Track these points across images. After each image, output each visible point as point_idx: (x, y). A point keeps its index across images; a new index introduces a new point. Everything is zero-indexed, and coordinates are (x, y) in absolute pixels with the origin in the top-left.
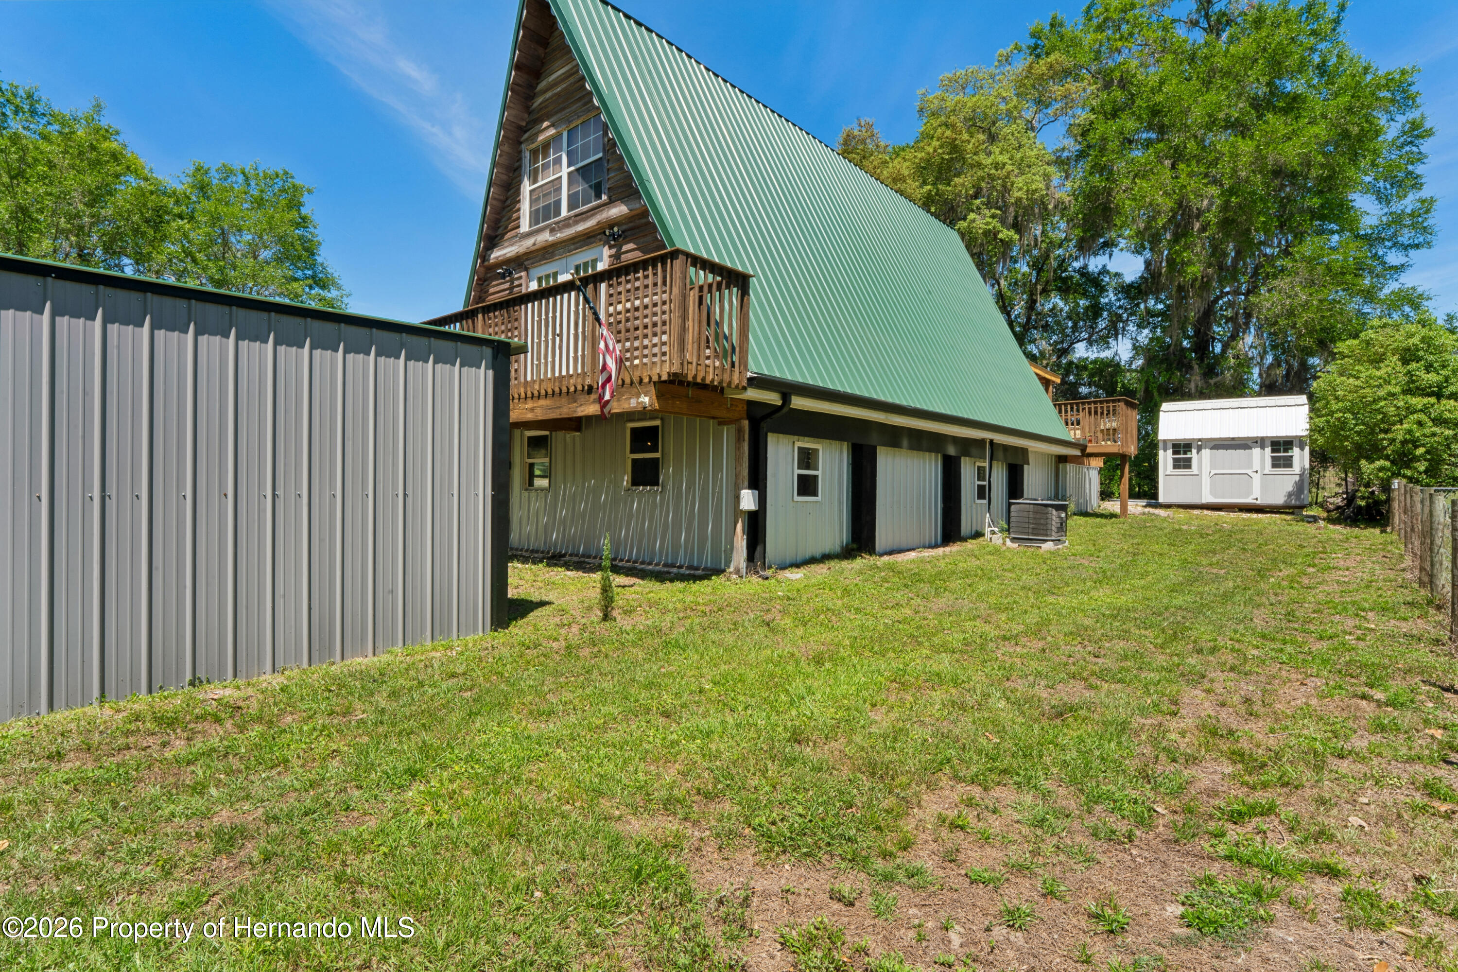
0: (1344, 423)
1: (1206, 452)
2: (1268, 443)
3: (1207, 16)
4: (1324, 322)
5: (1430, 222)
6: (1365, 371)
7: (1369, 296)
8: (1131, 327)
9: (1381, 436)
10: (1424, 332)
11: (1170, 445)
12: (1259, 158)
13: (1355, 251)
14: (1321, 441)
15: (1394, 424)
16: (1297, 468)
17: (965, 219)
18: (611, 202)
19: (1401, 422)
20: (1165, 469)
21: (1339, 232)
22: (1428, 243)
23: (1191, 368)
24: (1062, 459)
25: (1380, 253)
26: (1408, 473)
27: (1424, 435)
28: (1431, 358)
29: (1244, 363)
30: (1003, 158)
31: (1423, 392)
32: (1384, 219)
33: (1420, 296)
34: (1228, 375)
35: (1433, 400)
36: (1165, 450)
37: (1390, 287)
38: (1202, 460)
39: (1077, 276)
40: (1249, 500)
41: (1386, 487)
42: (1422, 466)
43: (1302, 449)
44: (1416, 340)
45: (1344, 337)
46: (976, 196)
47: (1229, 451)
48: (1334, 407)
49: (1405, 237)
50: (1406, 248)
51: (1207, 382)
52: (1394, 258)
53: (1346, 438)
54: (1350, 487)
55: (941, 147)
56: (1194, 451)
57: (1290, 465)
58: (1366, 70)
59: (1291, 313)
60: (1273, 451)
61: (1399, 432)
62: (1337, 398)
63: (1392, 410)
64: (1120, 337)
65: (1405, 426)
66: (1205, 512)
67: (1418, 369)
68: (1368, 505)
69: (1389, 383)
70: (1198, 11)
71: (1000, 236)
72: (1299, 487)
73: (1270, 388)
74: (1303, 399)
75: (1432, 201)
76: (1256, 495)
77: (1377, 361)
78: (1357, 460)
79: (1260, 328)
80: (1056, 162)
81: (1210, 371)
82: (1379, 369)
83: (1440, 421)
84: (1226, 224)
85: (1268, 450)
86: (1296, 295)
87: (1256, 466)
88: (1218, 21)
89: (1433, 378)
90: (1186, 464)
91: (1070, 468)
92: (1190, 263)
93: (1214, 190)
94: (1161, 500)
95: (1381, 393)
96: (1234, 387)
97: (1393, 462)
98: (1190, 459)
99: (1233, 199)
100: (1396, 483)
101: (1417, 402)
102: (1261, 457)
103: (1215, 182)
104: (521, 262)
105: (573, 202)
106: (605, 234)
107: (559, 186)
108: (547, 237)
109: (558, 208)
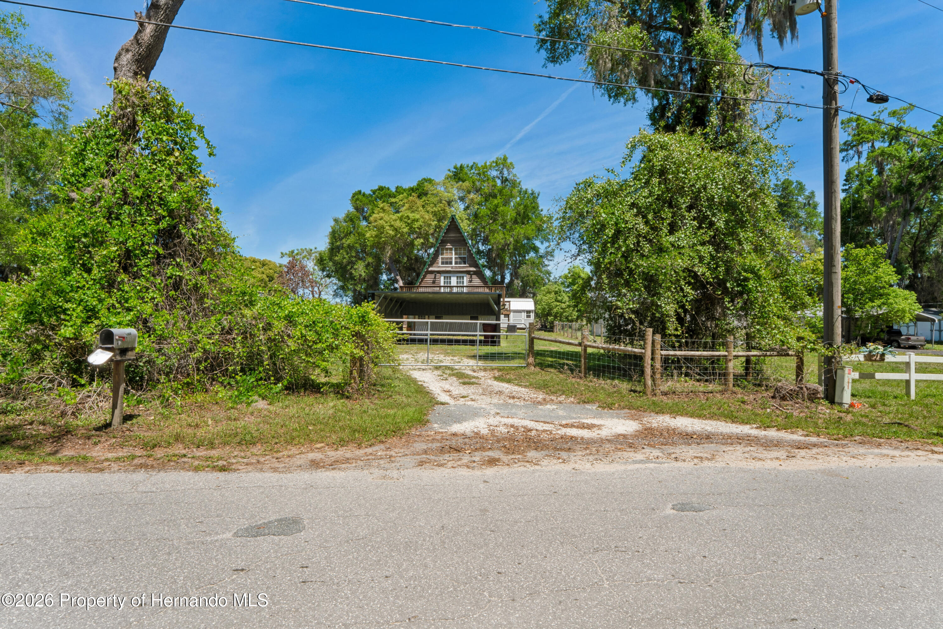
0: (545, 308)
2: (525, 311)
6: (548, 295)
18: (470, 267)
31: (559, 301)
43: (532, 313)
47: (517, 313)
48: (543, 304)
57: (531, 317)
60: (527, 313)
61: (555, 310)
62: (543, 301)
63: (554, 305)
69: (553, 299)
85: (525, 313)
87: (523, 317)
102: (524, 315)
104: (439, 272)
105: (456, 263)
106: (468, 272)
107: (451, 258)
108: (450, 269)
109: (451, 263)
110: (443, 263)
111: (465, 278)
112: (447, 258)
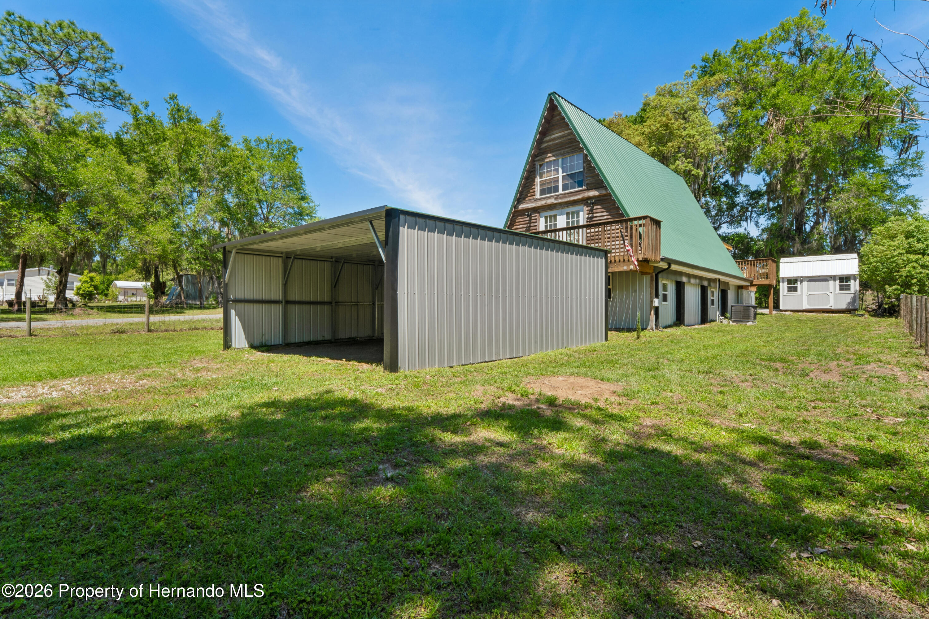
0: (877, 268)
1: (805, 283)
2: (837, 278)
3: (800, 50)
4: (866, 216)
5: (921, 163)
6: (887, 242)
7: (890, 201)
8: (754, 215)
9: (895, 274)
10: (916, 223)
11: (786, 280)
12: (832, 135)
13: (881, 179)
14: (865, 277)
15: (902, 268)
16: (852, 290)
17: (674, 164)
18: (588, 189)
19: (905, 267)
20: (783, 292)
21: (874, 168)
22: (921, 174)
23: (795, 239)
24: (740, 287)
25: (895, 179)
26: (908, 291)
27: (917, 273)
28: (920, 236)
29: (822, 237)
30: (693, 132)
31: (916, 252)
32: (897, 161)
33: (917, 201)
34: (814, 244)
35: (920, 256)
36: (783, 282)
37: (900, 196)
38: (802, 287)
39: (722, 187)
40: (827, 307)
41: (898, 299)
42: (916, 288)
43: (855, 281)
44: (912, 227)
45: (876, 223)
46: (679, 152)
47: (817, 283)
48: (872, 260)
49: (908, 171)
50: (908, 176)
51: (803, 247)
52: (902, 181)
53: (878, 275)
54: (880, 300)
55: (661, 127)
56: (799, 283)
57: (849, 289)
58: (887, 85)
59: (848, 211)
60: (840, 282)
61: (904, 272)
62: (873, 256)
63: (900, 262)
64: (749, 221)
65: (907, 269)
66: (805, 313)
67: (913, 242)
68: (889, 307)
69: (899, 248)
70: (795, 47)
71: (693, 173)
72: (854, 300)
73: (837, 250)
74: (855, 255)
75: (922, 153)
76: (831, 304)
77: (893, 237)
78: (884, 285)
79: (831, 218)
80: (720, 132)
81: (804, 242)
82: (894, 241)
83: (923, 266)
84: (813, 166)
85: (837, 282)
86: (851, 202)
87: (831, 289)
88: (806, 54)
89: (920, 245)
90: (795, 289)
91: (744, 291)
92: (795, 186)
93: (808, 149)
94: (781, 308)
95: (895, 253)
96: (818, 250)
97: (901, 286)
98: (796, 287)
99: (818, 155)
100: (902, 296)
101: (913, 257)
102: (834, 285)
103: (808, 144)
104: (536, 210)
105: (565, 187)
106: (585, 201)
107: (557, 180)
108: (553, 201)
109: (556, 189)
110: (542, 192)
111: (581, 214)
112: (549, 182)
